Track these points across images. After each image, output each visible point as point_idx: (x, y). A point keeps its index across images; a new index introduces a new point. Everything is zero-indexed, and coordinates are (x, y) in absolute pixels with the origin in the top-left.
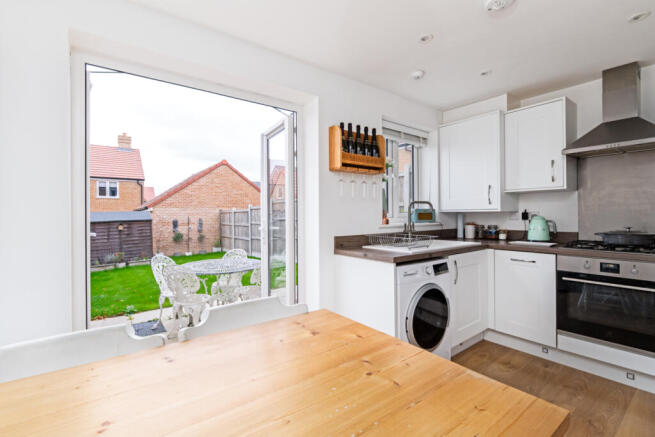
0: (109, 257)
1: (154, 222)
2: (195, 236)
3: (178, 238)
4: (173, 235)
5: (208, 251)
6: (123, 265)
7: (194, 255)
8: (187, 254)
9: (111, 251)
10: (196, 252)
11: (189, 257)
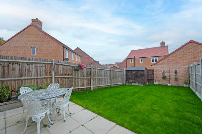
0: (131, 81)
1: (155, 71)
2: (173, 77)
3: (164, 78)
4: (162, 76)
5: (181, 85)
6: (133, 84)
7: (171, 86)
8: (168, 85)
9: (132, 79)
10: (174, 85)
11: (169, 86)
